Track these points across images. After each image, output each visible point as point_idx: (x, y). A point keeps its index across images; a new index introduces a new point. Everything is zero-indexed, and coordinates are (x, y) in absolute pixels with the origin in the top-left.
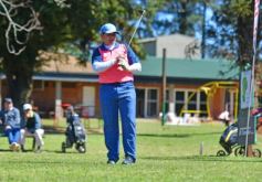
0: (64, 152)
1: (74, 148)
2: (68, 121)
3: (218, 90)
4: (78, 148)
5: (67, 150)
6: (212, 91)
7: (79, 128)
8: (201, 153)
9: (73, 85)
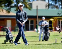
0: (5, 43)
1: (9, 42)
2: (6, 32)
3: (56, 20)
4: (10, 42)
5: (6, 43)
6: (54, 21)
7: (10, 35)
8: (56, 42)
9: (3, 20)
